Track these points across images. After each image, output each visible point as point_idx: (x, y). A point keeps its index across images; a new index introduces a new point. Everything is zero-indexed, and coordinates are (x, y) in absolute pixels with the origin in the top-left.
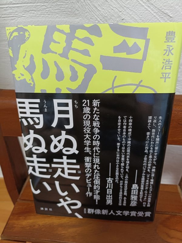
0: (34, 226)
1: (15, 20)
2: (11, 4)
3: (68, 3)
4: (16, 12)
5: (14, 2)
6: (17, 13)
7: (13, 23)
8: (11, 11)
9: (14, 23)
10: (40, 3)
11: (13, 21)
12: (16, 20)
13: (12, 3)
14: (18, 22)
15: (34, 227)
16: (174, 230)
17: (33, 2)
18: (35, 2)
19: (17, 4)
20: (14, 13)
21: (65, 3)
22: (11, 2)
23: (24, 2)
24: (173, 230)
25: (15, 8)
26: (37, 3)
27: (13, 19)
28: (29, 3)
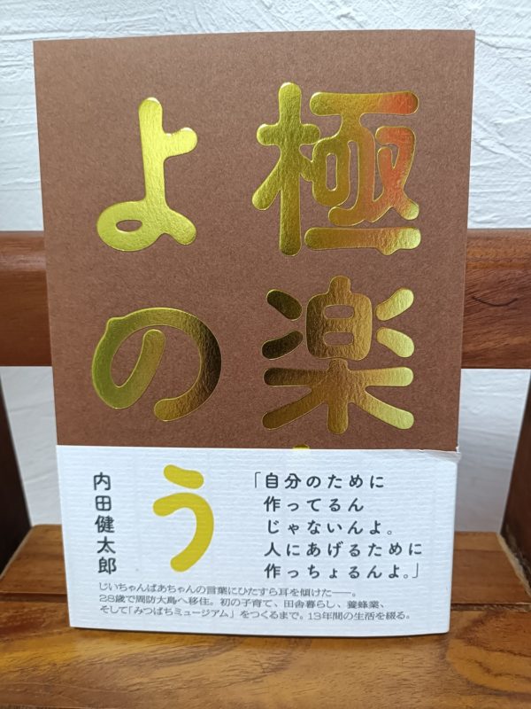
0: (36, 668)
1: (14, 75)
2: (6, 33)
3: (158, 30)
4: (19, 54)
5: (16, 29)
6: (20, 57)
7: (7, 82)
8: (5, 51)
9: (11, 83)
10: (85, 30)
11: (8, 79)
12: (18, 76)
13: (10, 31)
14: (22, 80)
15: (34, 670)
16: (501, 651)
17: (65, 28)
18: (71, 28)
19: (24, 32)
20: (12, 56)
21: (150, 30)
22: (8, 28)
23: (41, 28)
24: (499, 653)
25: (18, 43)
26: (77, 31)
27: (9, 74)
28: (56, 31)
